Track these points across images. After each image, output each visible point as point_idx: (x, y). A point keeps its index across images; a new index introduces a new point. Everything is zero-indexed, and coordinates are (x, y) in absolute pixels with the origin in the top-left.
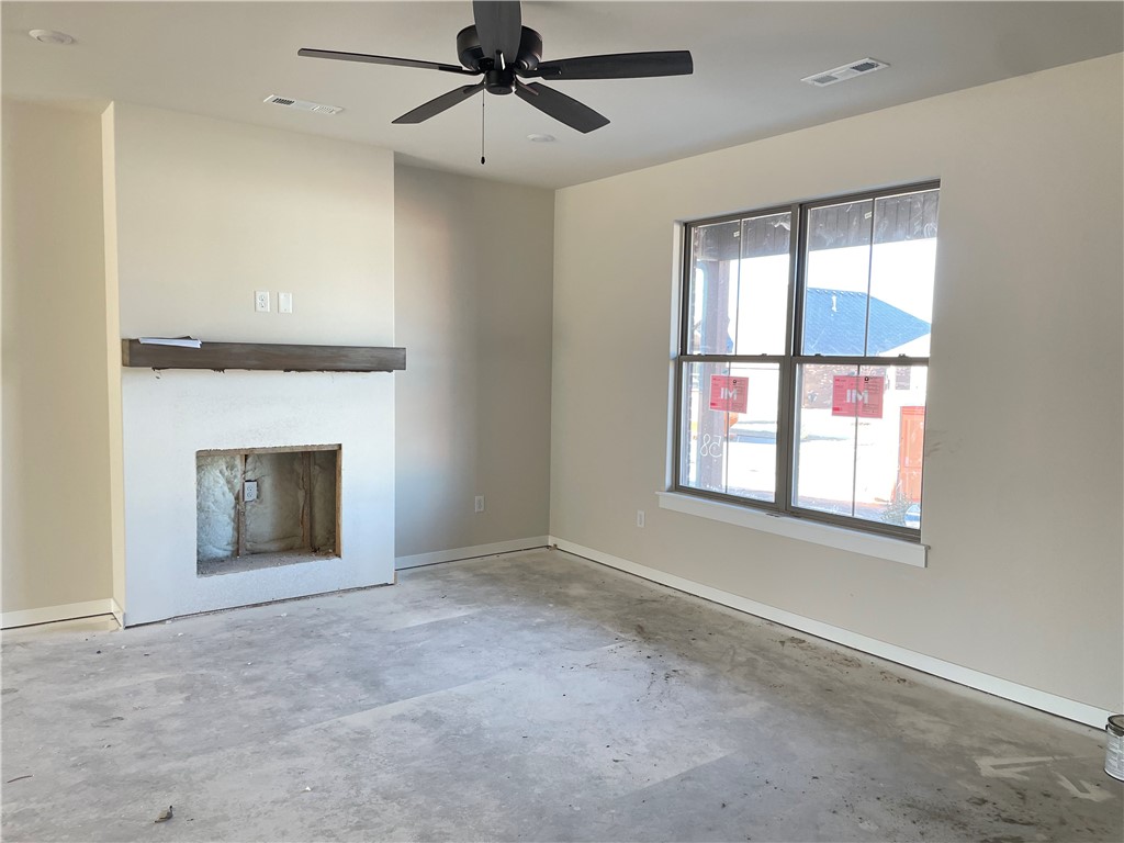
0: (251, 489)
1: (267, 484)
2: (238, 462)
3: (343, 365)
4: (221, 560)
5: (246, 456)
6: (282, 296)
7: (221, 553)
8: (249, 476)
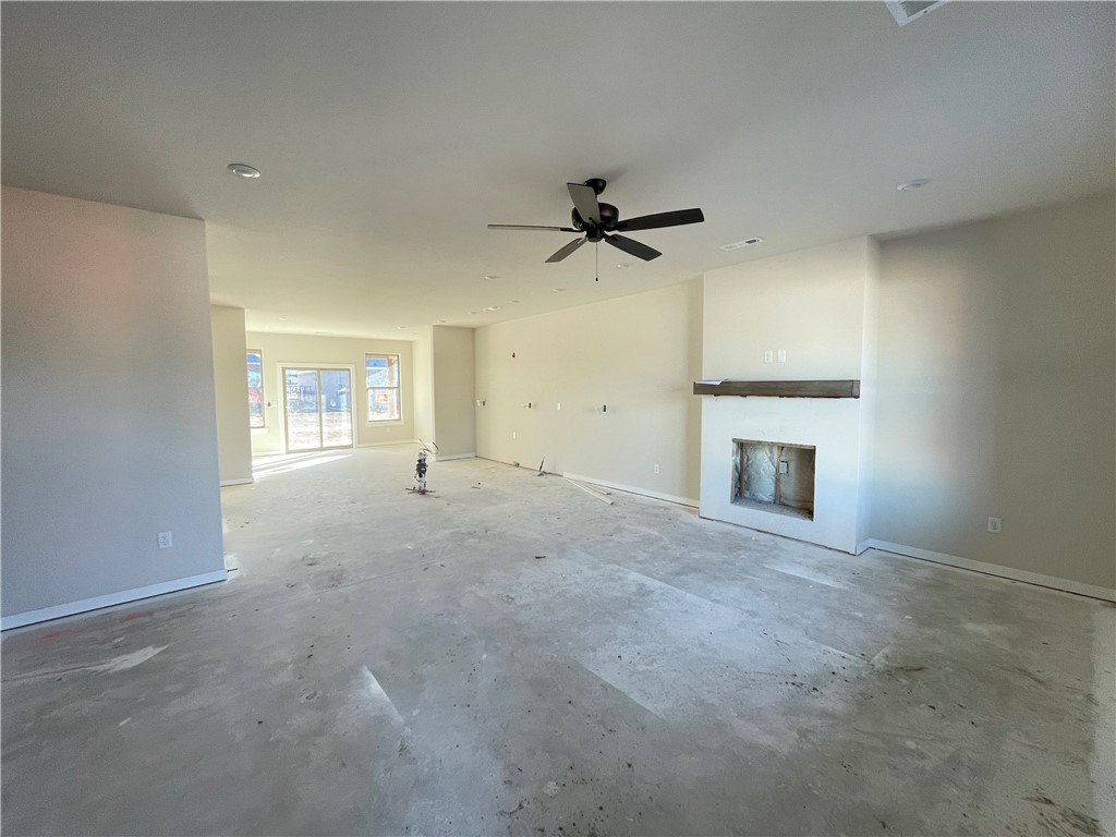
0: (783, 467)
1: (792, 465)
2: (776, 451)
3: (803, 394)
4: (760, 502)
5: (782, 447)
6: (779, 353)
7: (766, 499)
8: (783, 458)
